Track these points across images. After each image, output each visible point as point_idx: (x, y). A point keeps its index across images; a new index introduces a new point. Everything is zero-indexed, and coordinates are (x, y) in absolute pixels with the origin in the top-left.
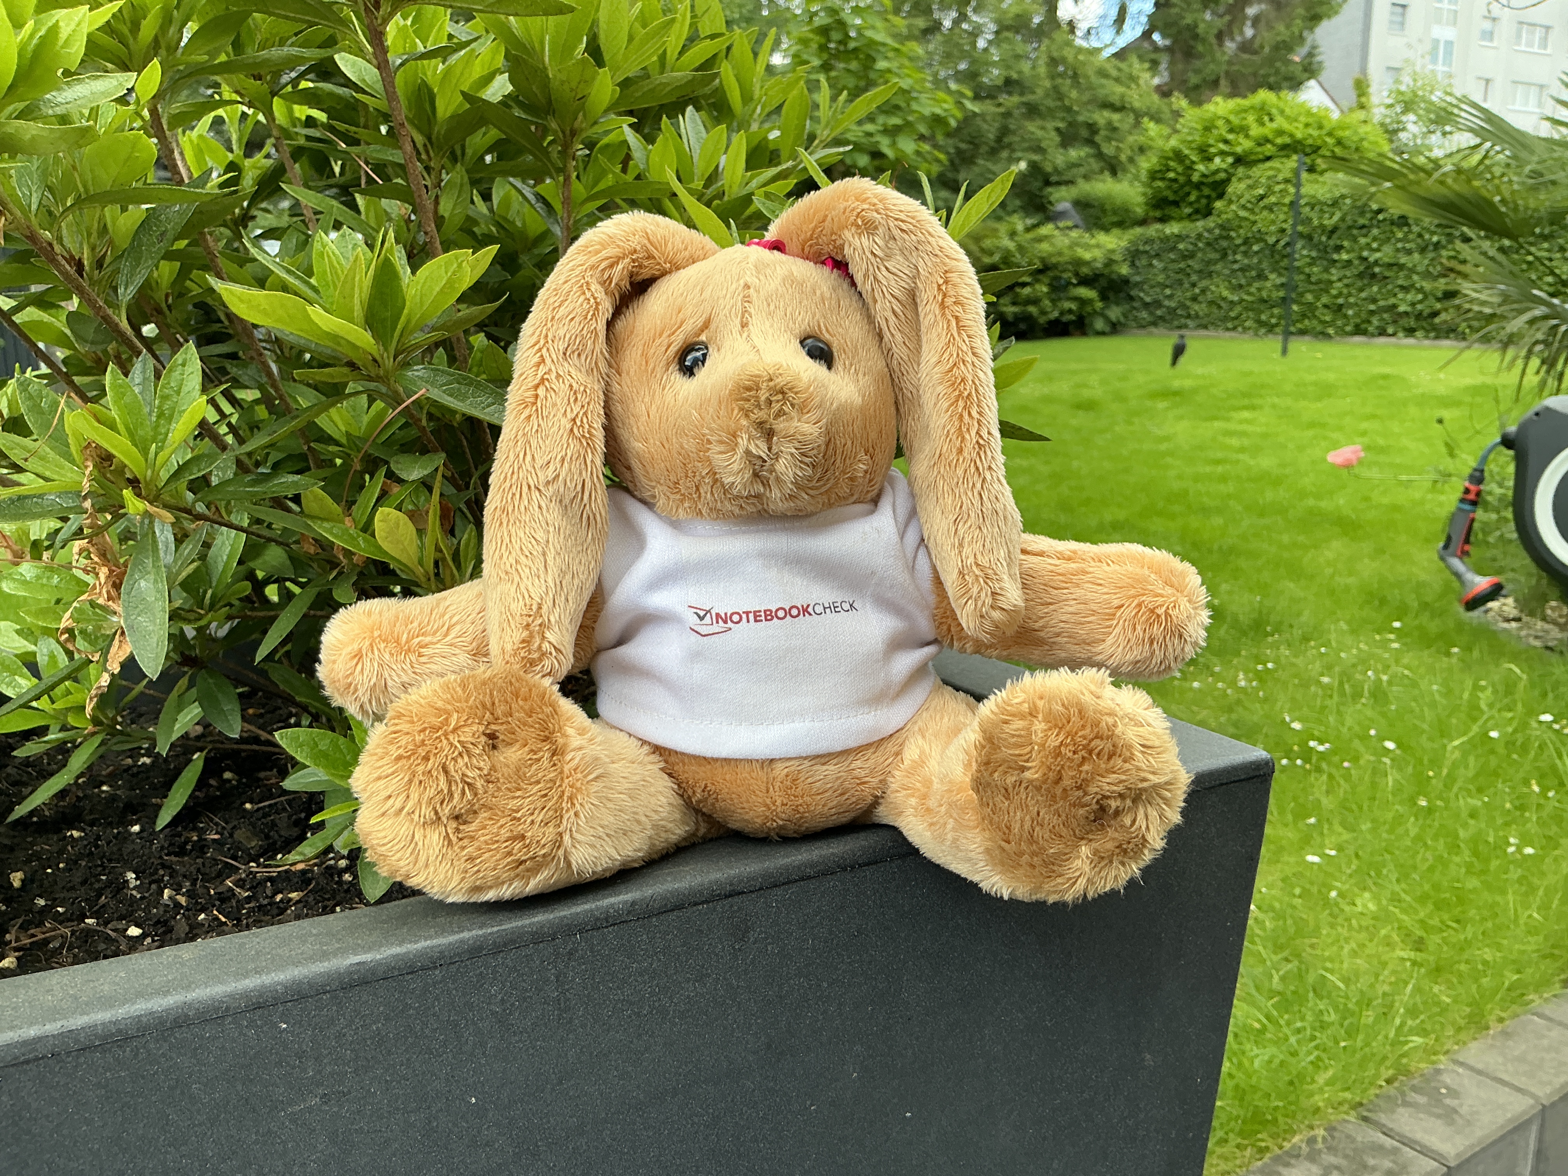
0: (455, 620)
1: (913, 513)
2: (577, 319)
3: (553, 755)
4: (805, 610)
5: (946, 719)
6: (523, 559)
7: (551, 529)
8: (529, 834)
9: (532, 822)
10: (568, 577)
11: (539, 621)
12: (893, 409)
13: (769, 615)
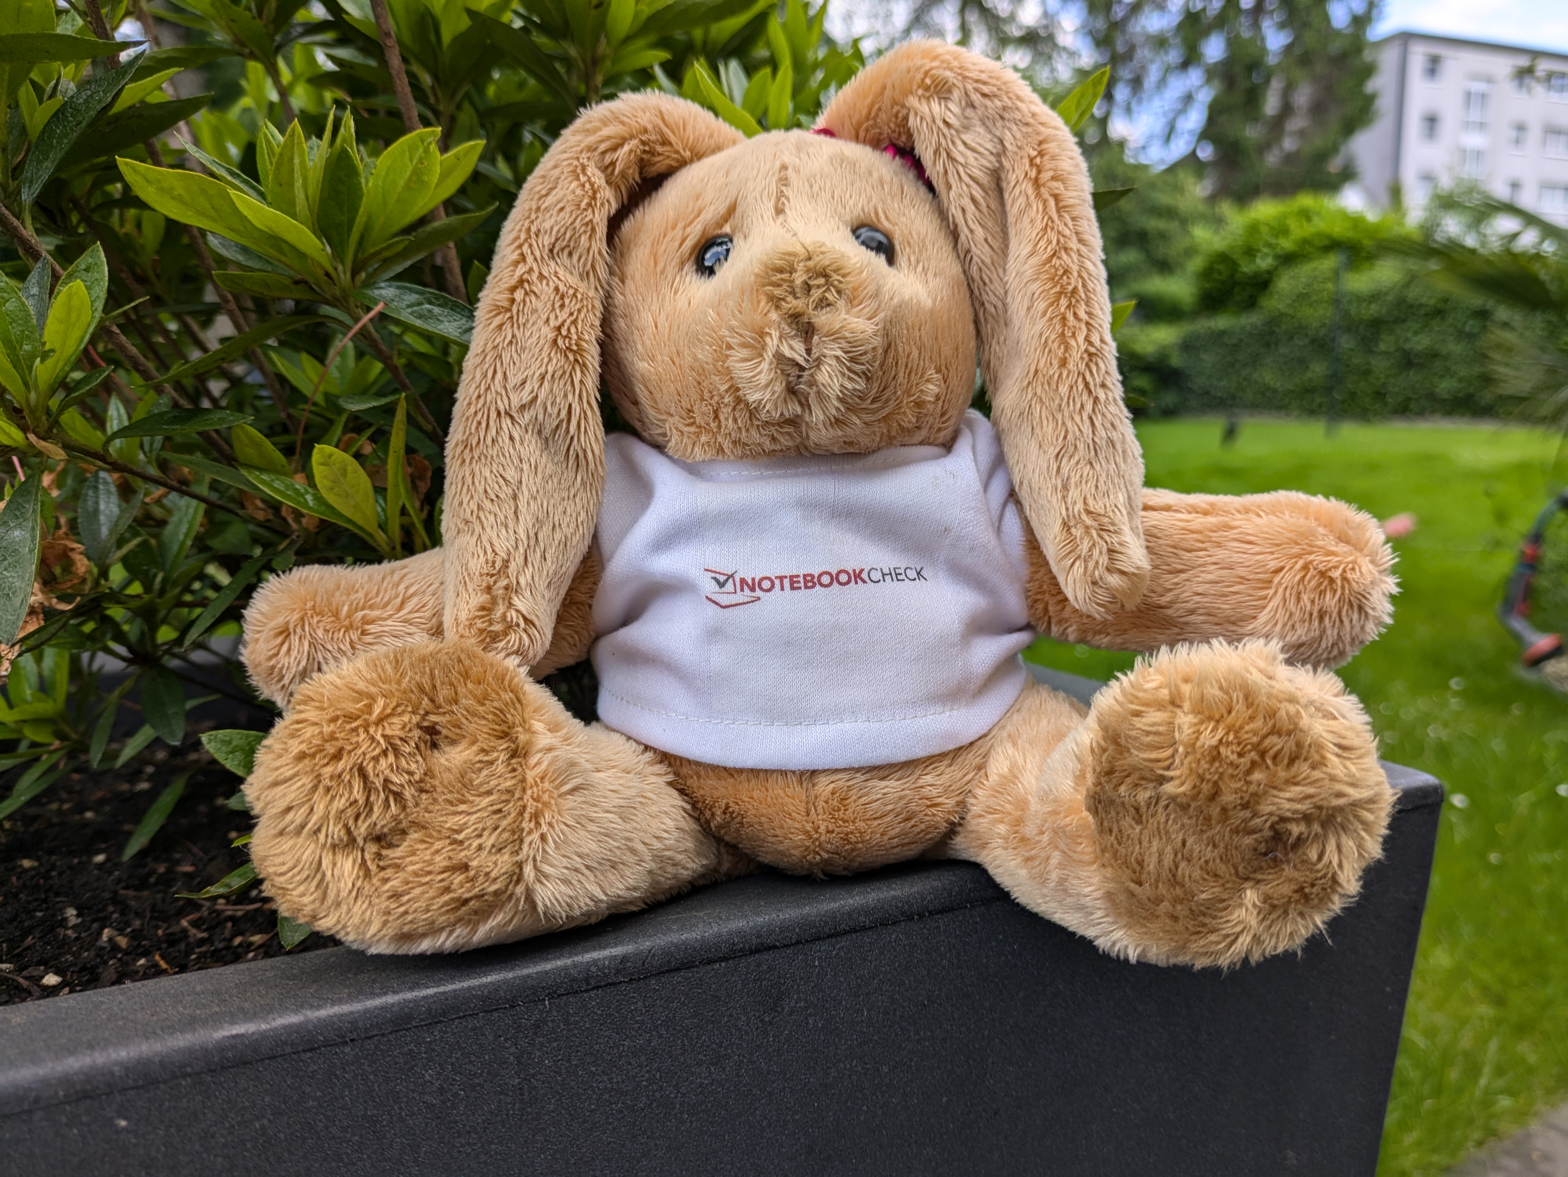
0: (412, 590)
1: (999, 461)
2: (568, 209)
3: (513, 756)
4: (857, 576)
5: (1044, 722)
6: (487, 504)
7: (525, 467)
8: (474, 863)
9: (480, 848)
10: (547, 529)
11: (504, 582)
12: (972, 327)
13: (811, 581)
